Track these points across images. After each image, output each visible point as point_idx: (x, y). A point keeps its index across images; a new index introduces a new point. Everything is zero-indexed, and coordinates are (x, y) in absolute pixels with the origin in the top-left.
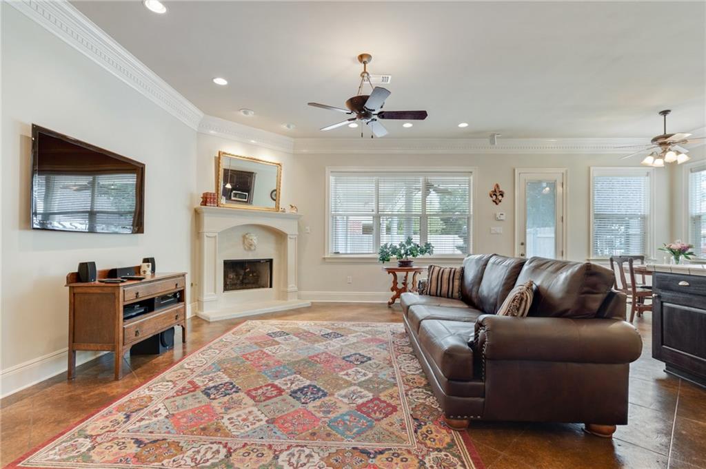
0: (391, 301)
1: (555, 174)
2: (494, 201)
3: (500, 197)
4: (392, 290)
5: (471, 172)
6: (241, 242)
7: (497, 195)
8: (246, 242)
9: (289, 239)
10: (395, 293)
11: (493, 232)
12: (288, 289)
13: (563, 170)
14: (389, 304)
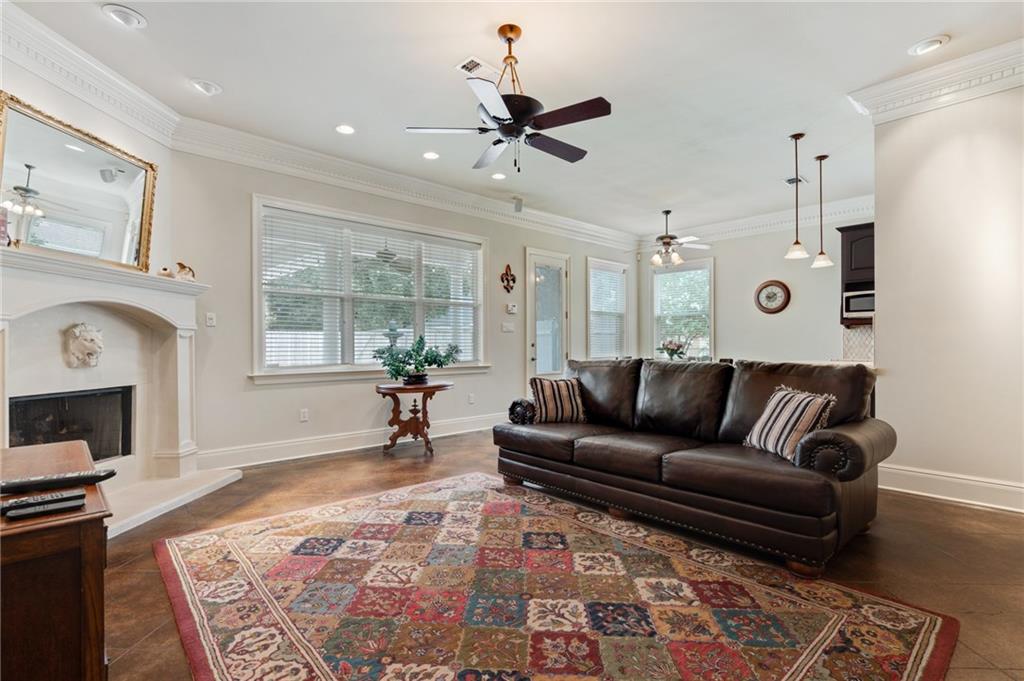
0: (389, 443)
1: (558, 260)
2: (505, 287)
3: (511, 283)
4: (391, 424)
5: (480, 244)
6: (58, 348)
7: (508, 278)
8: (72, 346)
9: (178, 339)
10: (396, 428)
11: (504, 329)
12: (180, 451)
13: (567, 256)
14: (386, 447)
